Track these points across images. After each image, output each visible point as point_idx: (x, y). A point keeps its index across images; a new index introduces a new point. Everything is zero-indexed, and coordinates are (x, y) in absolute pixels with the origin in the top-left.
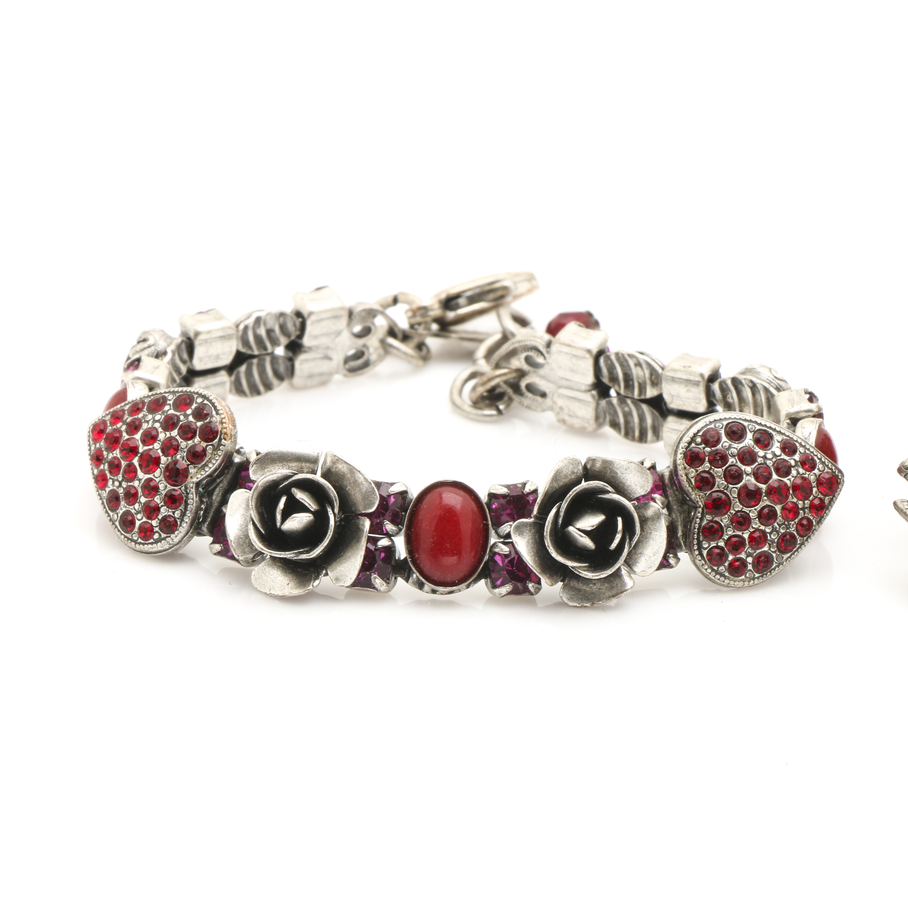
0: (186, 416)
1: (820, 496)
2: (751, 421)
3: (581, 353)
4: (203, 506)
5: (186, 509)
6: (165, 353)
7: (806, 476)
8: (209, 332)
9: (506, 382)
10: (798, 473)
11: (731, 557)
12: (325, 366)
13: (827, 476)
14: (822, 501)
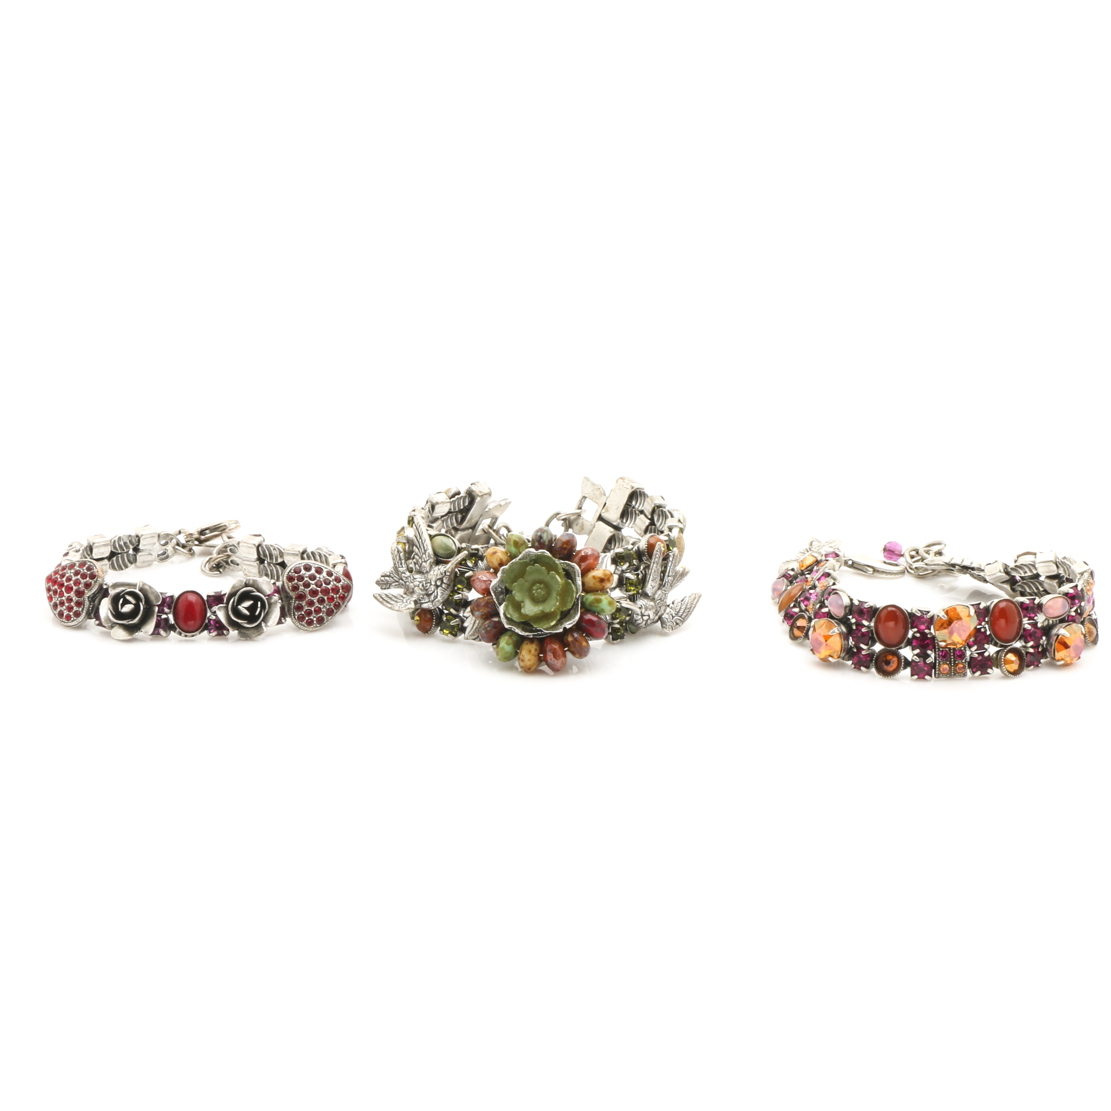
0: (83, 570)
1: (343, 593)
2: (314, 564)
3: (251, 546)
4: (91, 606)
5: (84, 607)
6: (79, 550)
7: (337, 585)
8: (98, 543)
9: (222, 560)
10: (334, 584)
11: (307, 618)
12: (149, 558)
13: (345, 585)
14: (344, 595)
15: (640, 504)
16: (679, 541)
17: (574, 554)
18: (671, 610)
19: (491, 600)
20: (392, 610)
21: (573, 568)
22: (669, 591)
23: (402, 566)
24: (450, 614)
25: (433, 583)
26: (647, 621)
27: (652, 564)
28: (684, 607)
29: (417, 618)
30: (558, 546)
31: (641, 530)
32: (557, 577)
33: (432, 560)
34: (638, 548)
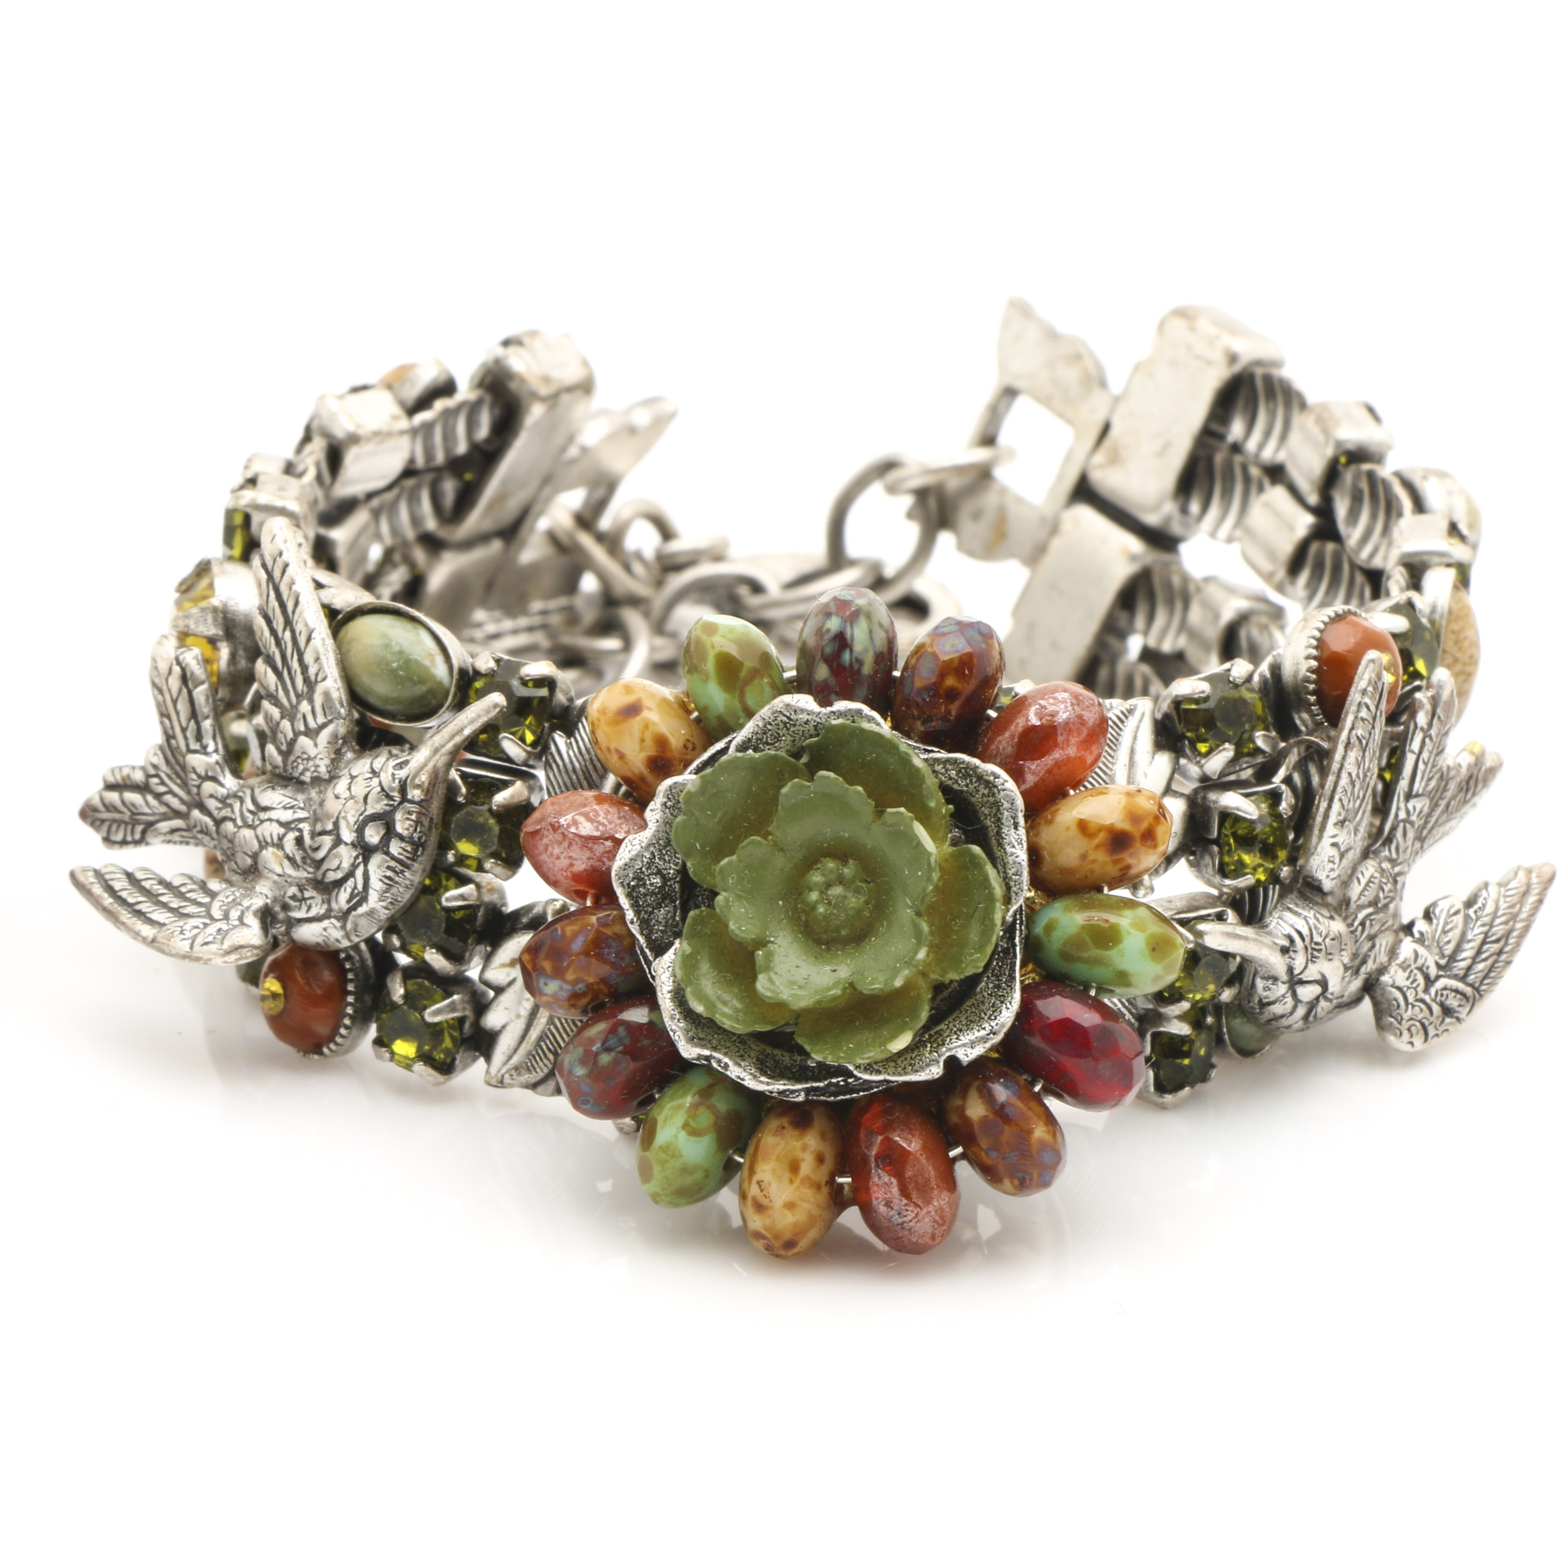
15: (1267, 434)
16: (1455, 627)
17: (993, 714)
18: (1421, 950)
19: (618, 929)
20: (162, 951)
21: (989, 785)
22: (1409, 863)
23: (205, 747)
24: (421, 970)
25: (348, 836)
26: (1312, 1005)
27: (1340, 748)
28: (1476, 933)
29: (272, 985)
30: (919, 683)
31: (1271, 554)
32: (920, 831)
33: (340, 727)
34: (1276, 669)
